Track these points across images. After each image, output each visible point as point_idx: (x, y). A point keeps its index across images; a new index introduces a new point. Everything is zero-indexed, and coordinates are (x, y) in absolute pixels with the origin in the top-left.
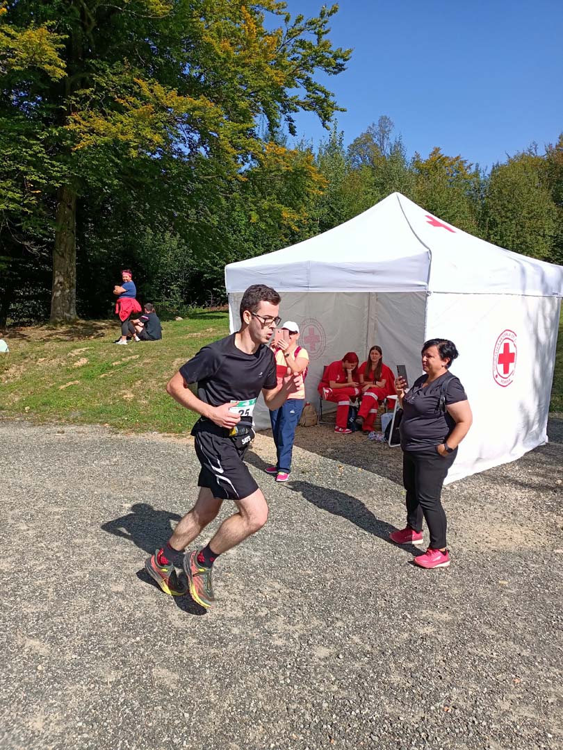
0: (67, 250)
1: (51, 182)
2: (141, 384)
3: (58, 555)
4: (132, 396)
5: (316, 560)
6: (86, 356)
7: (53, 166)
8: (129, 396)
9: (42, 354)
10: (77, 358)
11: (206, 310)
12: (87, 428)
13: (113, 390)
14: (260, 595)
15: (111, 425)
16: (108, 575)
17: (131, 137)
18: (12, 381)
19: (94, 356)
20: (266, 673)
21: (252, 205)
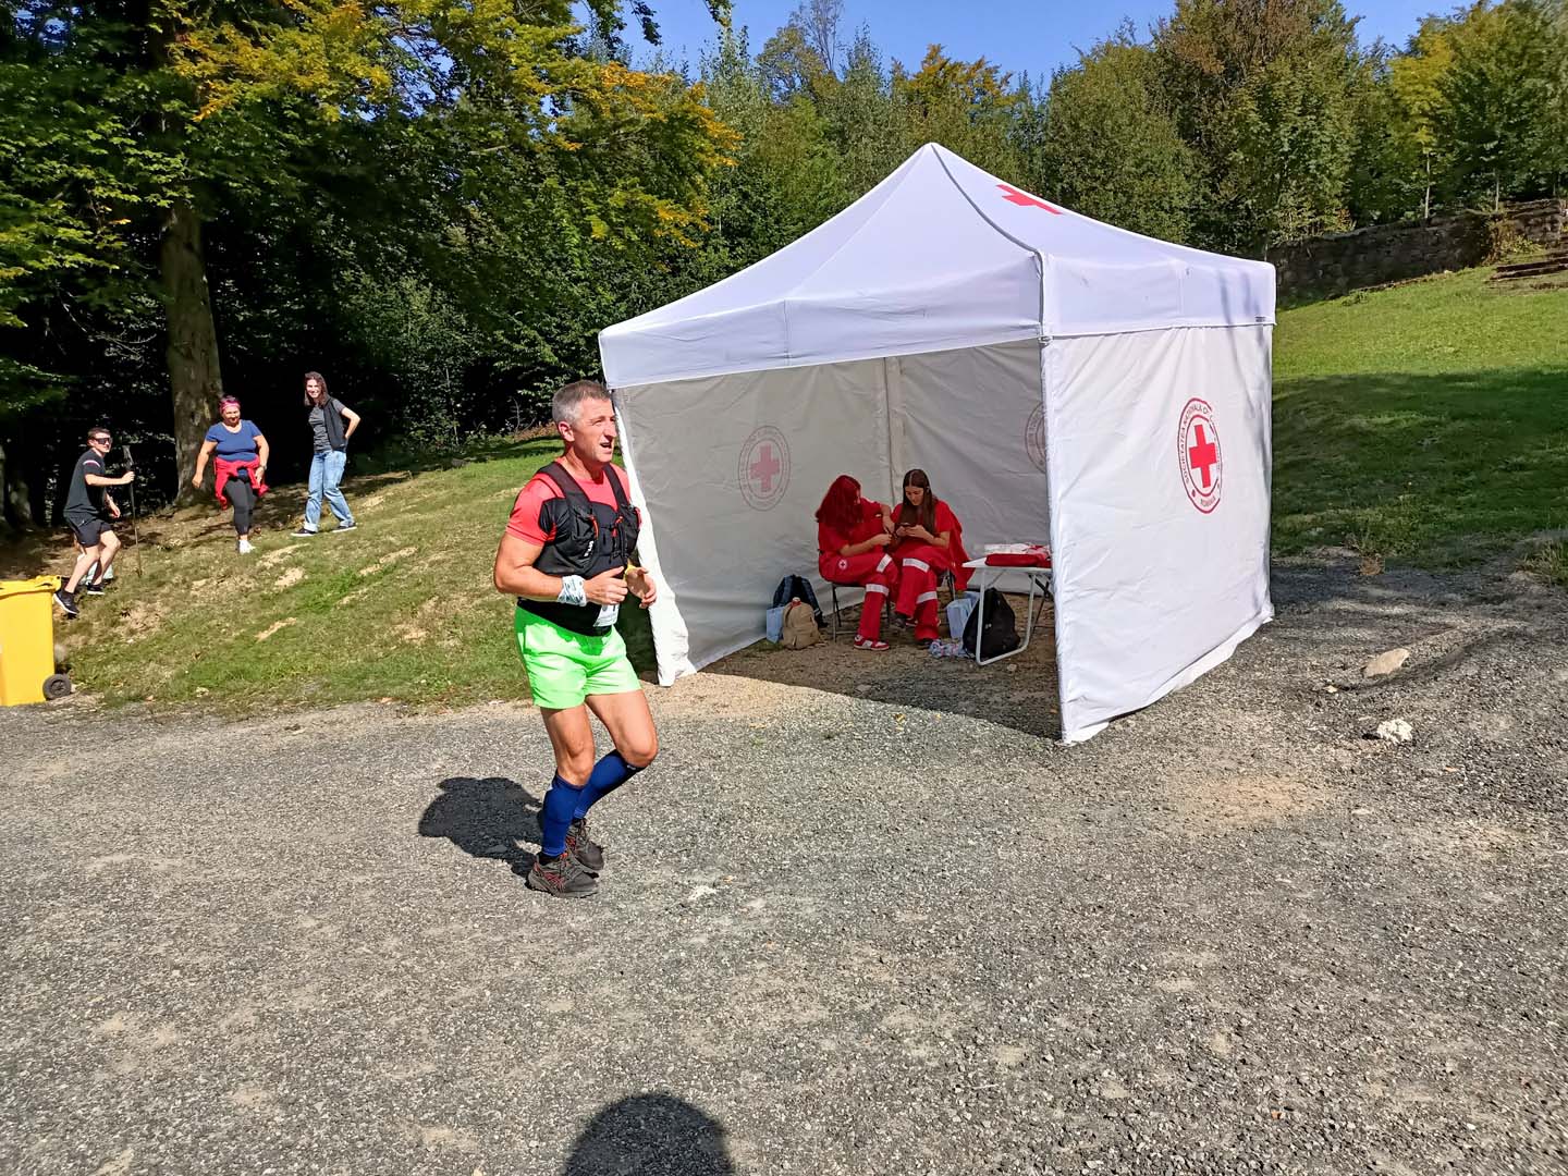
1: (151, 198)
2: (436, 606)
3: (408, 963)
4: (422, 633)
5: (924, 894)
6: (298, 564)
7: (149, 161)
8: (414, 635)
9: (198, 571)
10: (278, 571)
11: (508, 439)
12: (345, 712)
13: (377, 627)
14: (847, 973)
15: (396, 698)
16: (528, 984)
17: (323, 78)
18: (143, 637)
19: (313, 562)
20: (919, 1109)
21: (590, 202)
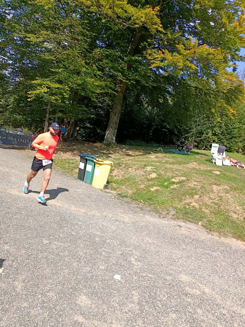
0: (118, 112)
1: (127, 81)
4: (197, 205)
10: (150, 172)
12: (191, 226)
13: (183, 198)
15: (203, 226)
19: (158, 173)
